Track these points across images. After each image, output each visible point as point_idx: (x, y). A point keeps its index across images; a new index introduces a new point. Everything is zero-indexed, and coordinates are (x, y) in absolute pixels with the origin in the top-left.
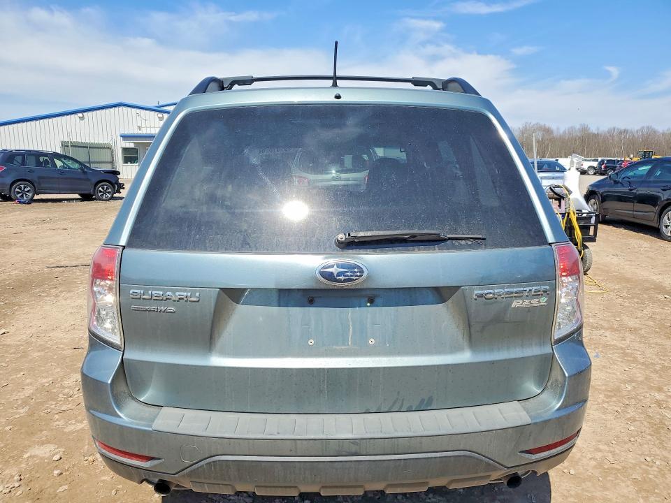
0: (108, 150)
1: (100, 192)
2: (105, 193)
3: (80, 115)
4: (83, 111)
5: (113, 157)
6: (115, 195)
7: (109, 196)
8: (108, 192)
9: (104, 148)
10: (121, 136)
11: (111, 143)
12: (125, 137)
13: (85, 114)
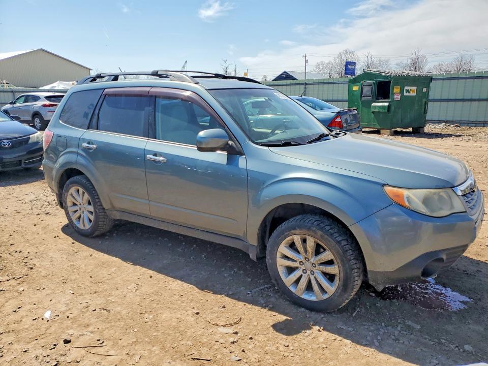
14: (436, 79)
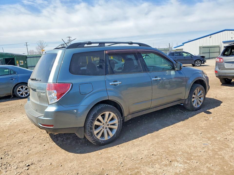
0: (218, 48)
1: (197, 63)
2: (198, 64)
3: (210, 36)
4: (211, 35)
5: (220, 50)
6: (202, 65)
7: (200, 65)
8: (199, 64)
9: (217, 47)
10: (223, 42)
11: (220, 45)
12: (224, 42)
13: (212, 36)
14: (29, 57)
